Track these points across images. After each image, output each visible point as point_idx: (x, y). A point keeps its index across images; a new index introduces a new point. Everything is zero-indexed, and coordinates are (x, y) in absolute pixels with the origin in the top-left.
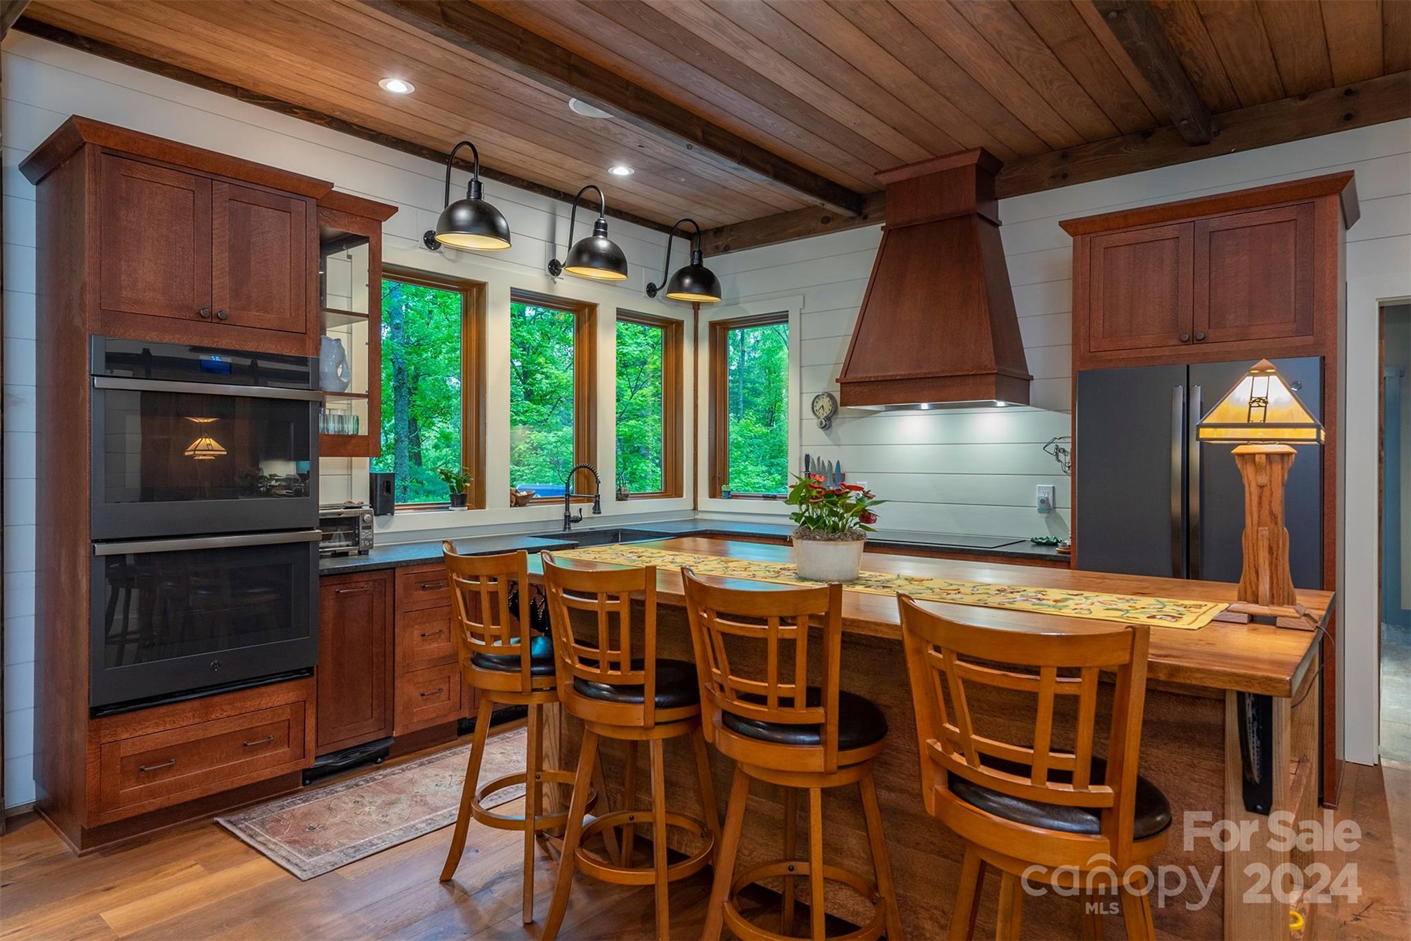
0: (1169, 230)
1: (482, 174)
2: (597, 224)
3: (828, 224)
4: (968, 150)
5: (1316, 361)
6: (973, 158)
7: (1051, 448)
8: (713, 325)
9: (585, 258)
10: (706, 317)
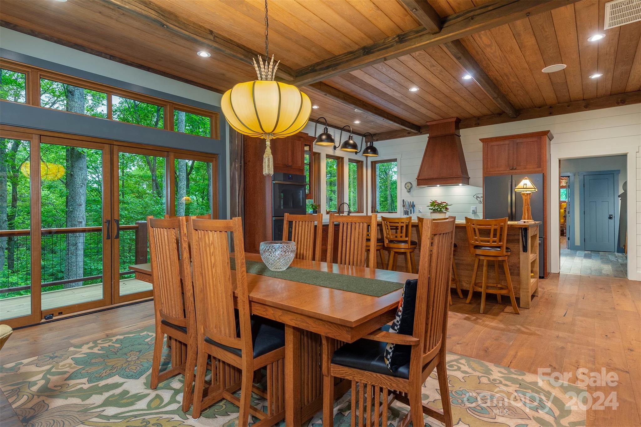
0: (507, 142)
1: (328, 126)
2: (350, 136)
3: (409, 134)
4: (453, 117)
5: (541, 175)
6: (454, 120)
7: (475, 197)
8: (372, 162)
9: (347, 146)
10: (370, 160)
